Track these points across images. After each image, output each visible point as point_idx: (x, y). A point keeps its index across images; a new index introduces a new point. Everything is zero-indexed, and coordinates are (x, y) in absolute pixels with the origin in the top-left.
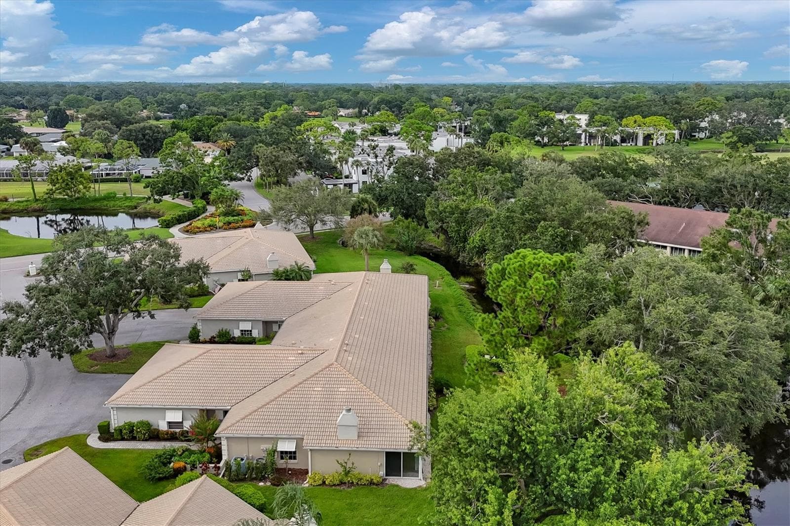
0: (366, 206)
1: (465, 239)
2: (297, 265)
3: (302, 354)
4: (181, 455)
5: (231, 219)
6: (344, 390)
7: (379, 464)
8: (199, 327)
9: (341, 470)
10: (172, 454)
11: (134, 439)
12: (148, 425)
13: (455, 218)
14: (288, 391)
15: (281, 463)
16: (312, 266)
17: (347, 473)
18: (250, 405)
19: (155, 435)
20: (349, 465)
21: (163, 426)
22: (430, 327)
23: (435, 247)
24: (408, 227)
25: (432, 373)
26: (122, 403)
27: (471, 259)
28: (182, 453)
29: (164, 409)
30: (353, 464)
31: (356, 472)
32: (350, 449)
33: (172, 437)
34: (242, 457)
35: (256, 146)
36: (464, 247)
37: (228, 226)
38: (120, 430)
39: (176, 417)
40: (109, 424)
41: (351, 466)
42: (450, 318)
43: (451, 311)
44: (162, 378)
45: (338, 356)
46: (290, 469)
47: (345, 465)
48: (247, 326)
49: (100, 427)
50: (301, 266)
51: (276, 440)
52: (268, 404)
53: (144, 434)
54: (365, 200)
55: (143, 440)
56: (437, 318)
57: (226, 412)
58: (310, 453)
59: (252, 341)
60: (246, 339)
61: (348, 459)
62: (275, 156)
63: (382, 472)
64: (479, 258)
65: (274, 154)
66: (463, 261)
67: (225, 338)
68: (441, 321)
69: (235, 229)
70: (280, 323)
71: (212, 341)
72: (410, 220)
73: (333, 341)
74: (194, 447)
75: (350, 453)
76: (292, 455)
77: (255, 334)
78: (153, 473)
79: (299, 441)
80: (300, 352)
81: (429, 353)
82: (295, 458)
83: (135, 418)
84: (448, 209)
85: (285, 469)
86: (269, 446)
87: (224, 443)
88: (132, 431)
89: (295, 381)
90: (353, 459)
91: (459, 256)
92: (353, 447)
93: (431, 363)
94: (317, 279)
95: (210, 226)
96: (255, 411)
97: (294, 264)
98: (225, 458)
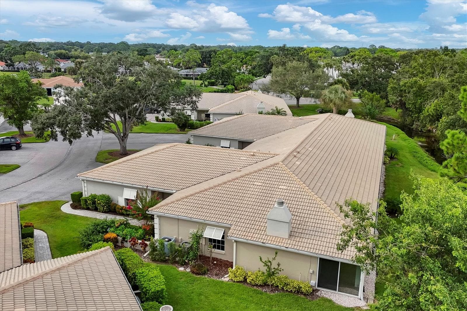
1: (420, 110)
2: (277, 109)
3: (253, 155)
4: (118, 227)
6: (285, 187)
7: (311, 271)
9: (264, 269)
10: (111, 225)
11: (96, 209)
12: (108, 199)
13: (414, 91)
14: (229, 181)
17: (271, 274)
19: (113, 209)
20: (274, 265)
21: (122, 203)
23: (393, 119)
24: (372, 99)
26: (90, 176)
27: (425, 126)
28: (119, 226)
29: (123, 187)
30: (279, 265)
31: (281, 275)
32: (278, 247)
34: (170, 237)
35: (272, 56)
36: (418, 117)
40: (81, 194)
41: (276, 267)
42: (404, 159)
43: (405, 155)
44: (130, 161)
45: (286, 159)
46: (214, 259)
47: (269, 264)
48: (226, 144)
49: (73, 196)
50: (280, 110)
52: (206, 190)
53: (103, 206)
54: (340, 82)
55: (102, 212)
56: (392, 158)
58: (235, 244)
61: (274, 259)
62: (283, 62)
63: (314, 282)
64: (431, 125)
65: (283, 60)
66: (416, 129)
70: (250, 143)
72: (374, 93)
73: (286, 150)
75: (277, 251)
76: (219, 244)
78: (85, 239)
79: (225, 230)
80: (252, 153)
81: (382, 181)
82: (223, 249)
84: (408, 84)
85: (209, 258)
86: (195, 231)
87: (156, 221)
88: (94, 203)
90: (279, 259)
91: (413, 124)
92: (282, 245)
93: (383, 189)
96: (192, 195)
97: (275, 109)
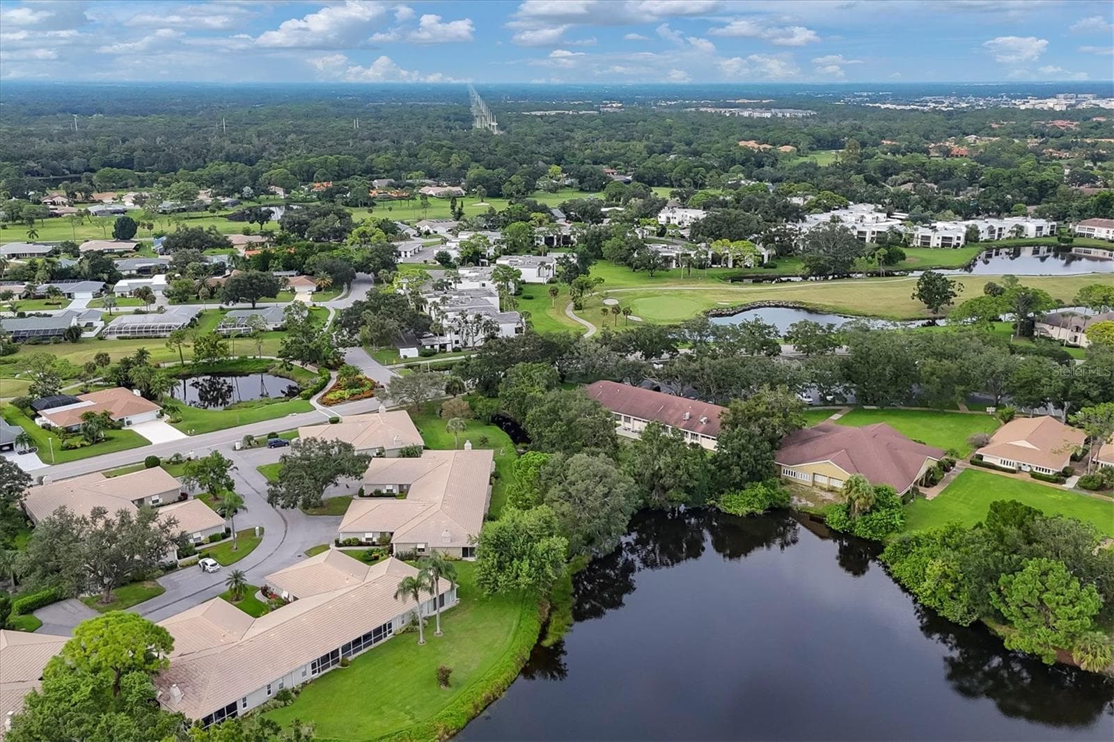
0: (457, 386)
2: (413, 443)
3: (424, 505)
4: (375, 551)
5: (355, 391)
6: (444, 522)
7: (460, 552)
8: (364, 488)
10: (372, 552)
11: (351, 546)
12: (357, 539)
14: (420, 523)
15: (419, 553)
16: (422, 443)
17: (447, 556)
18: (404, 530)
19: (361, 544)
20: (447, 553)
21: (364, 540)
22: (491, 484)
25: (489, 512)
26: (345, 530)
29: (364, 533)
30: (449, 552)
31: (450, 556)
33: (368, 545)
34: (402, 550)
37: (353, 398)
38: (344, 542)
39: (370, 536)
40: (339, 539)
42: (505, 477)
43: (506, 472)
44: (361, 518)
45: (441, 506)
46: (422, 556)
47: (445, 553)
48: (390, 487)
49: (335, 541)
51: (417, 544)
52: (412, 528)
53: (356, 543)
54: (456, 381)
55: (356, 546)
56: (497, 478)
57: (392, 534)
58: (430, 548)
59: (393, 496)
60: (390, 495)
61: (447, 550)
63: (461, 556)
67: (378, 494)
68: (499, 479)
69: (359, 399)
70: (409, 486)
71: (371, 496)
73: (439, 498)
74: (380, 548)
75: (447, 548)
76: (423, 550)
77: (394, 491)
78: (368, 556)
79: (426, 544)
83: (351, 537)
85: (420, 555)
86: (413, 547)
87: (394, 545)
88: (350, 542)
89: (422, 519)
90: (449, 550)
92: (449, 545)
94: (426, 453)
95: (340, 398)
96: (406, 532)
97: (411, 442)
98: (395, 552)
